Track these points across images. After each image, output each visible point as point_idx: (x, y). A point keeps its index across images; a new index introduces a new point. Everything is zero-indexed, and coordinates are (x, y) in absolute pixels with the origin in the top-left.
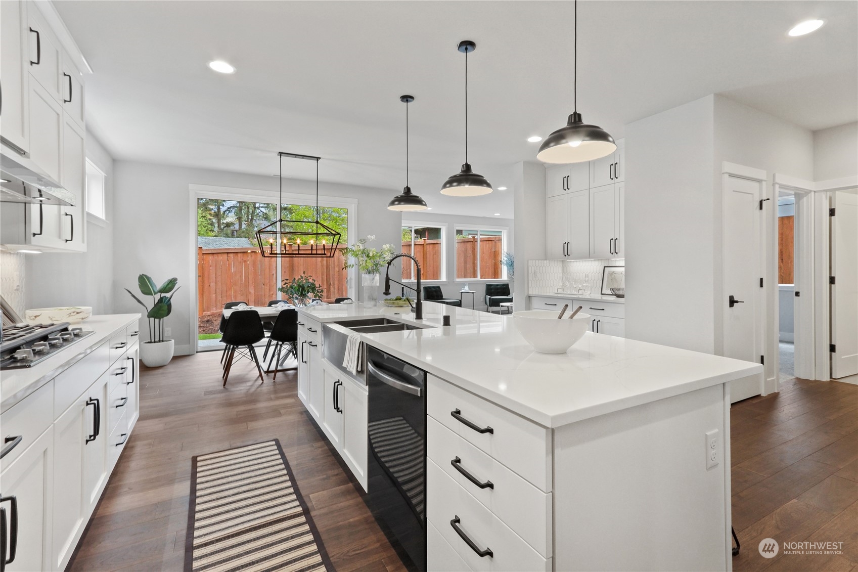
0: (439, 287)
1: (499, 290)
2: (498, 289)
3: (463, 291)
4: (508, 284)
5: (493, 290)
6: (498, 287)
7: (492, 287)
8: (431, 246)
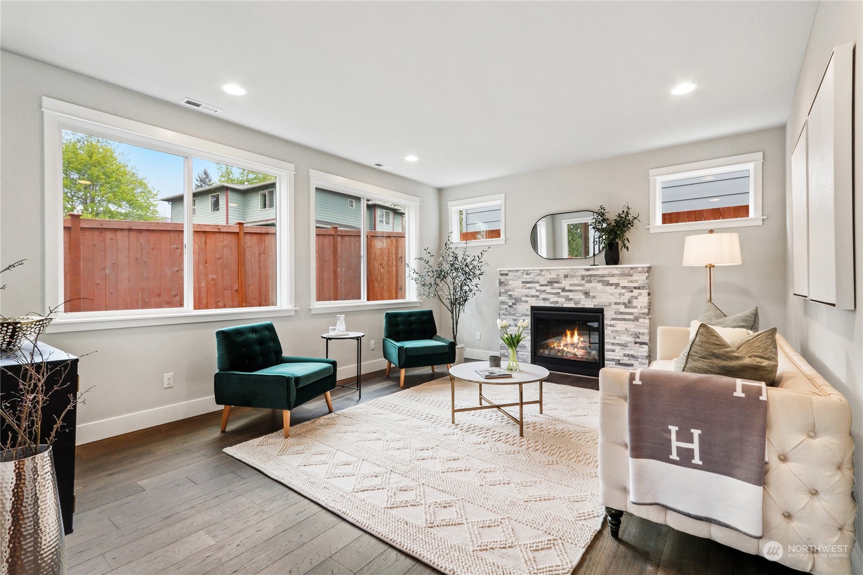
0: (270, 328)
1: (414, 326)
2: (411, 323)
3: (331, 334)
4: (431, 312)
5: (401, 327)
6: (413, 318)
7: (399, 319)
8: (254, 237)
